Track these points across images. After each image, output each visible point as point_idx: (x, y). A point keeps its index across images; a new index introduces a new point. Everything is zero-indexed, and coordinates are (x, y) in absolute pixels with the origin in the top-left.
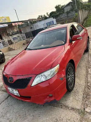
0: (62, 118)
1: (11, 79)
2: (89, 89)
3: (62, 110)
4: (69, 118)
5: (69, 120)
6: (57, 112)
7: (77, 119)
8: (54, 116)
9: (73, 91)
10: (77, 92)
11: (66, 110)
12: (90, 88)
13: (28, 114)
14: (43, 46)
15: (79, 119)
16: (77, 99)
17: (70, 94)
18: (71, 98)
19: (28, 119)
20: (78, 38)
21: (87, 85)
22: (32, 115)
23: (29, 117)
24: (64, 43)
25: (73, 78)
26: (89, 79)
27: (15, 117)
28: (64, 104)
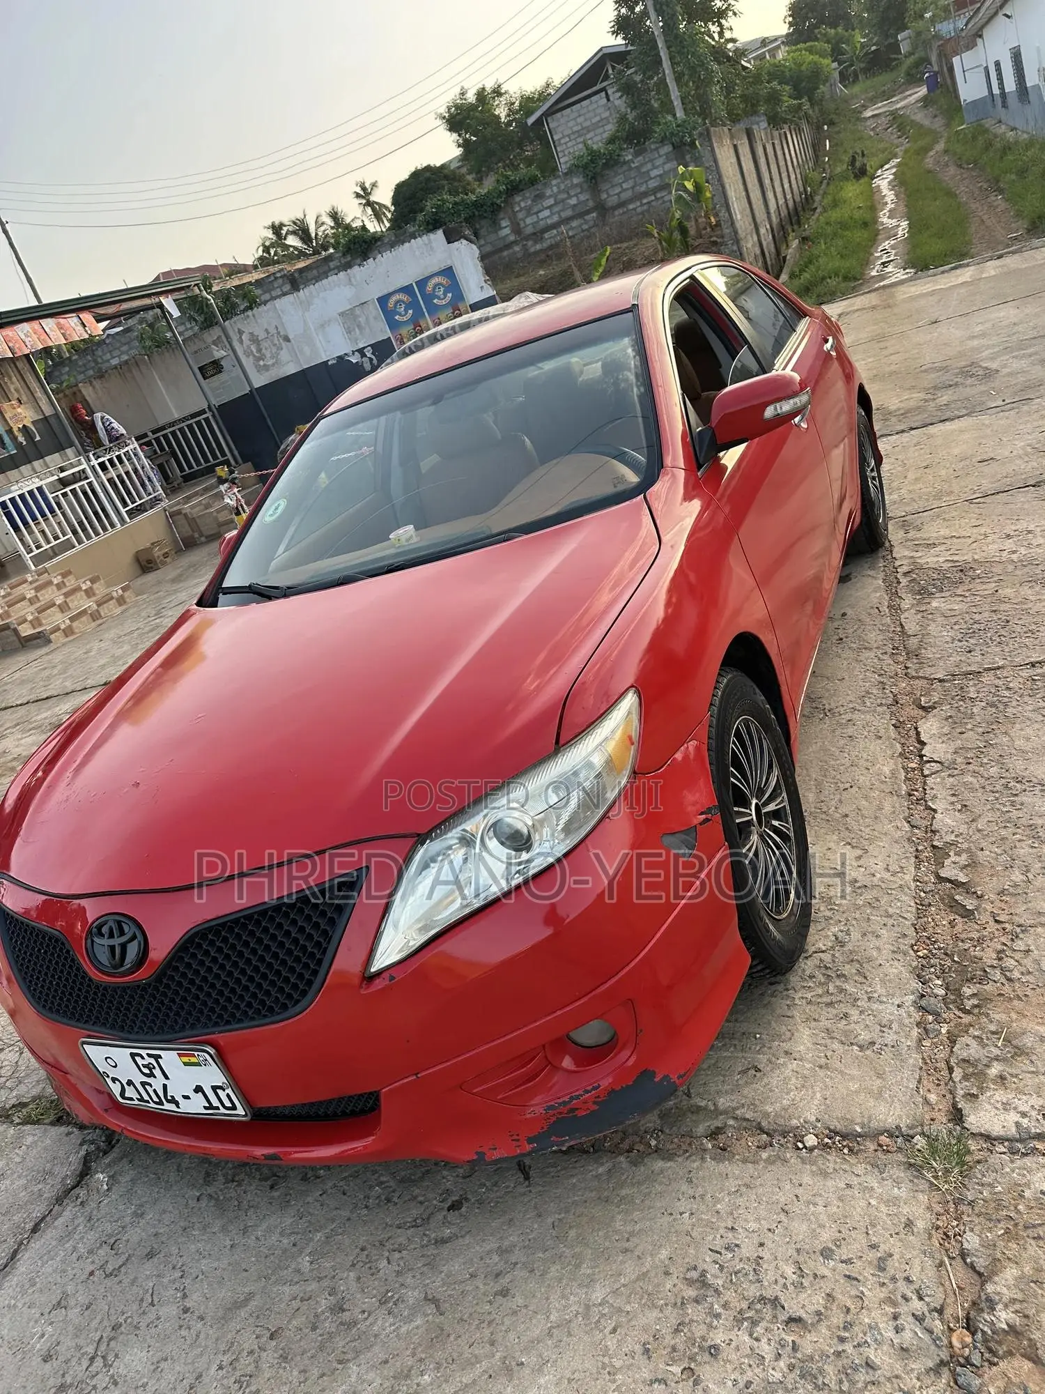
0: (748, 1250)
1: (117, 941)
2: (967, 914)
3: (733, 1169)
4: (826, 1236)
5: (826, 1253)
6: (683, 1205)
7: (909, 1224)
8: (664, 1254)
9: (807, 966)
10: (848, 970)
11: (769, 1161)
12: (970, 904)
13: (370, 1302)
14: (405, 536)
15: (920, 1225)
16: (864, 1036)
17: (781, 1005)
18: (804, 1040)
19: (378, 1353)
20: (769, 412)
21: (941, 879)
22: (412, 1296)
23: (383, 1324)
24: (633, 478)
25: (788, 829)
26: (949, 821)
27: (221, 1368)
28: (738, 1112)
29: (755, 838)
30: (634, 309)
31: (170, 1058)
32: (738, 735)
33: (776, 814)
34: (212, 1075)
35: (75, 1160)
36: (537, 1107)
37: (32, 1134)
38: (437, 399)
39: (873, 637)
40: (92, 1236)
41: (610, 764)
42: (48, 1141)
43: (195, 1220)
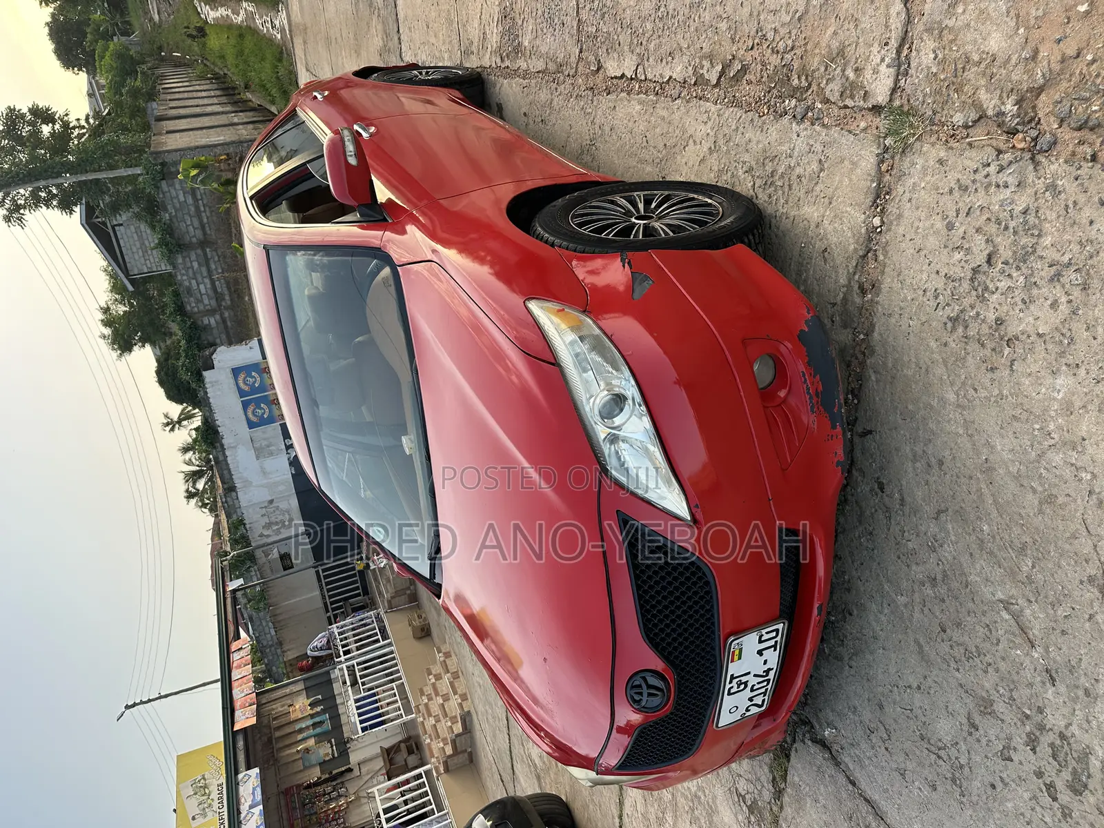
0: (940, 283)
1: (645, 691)
2: (744, 69)
3: (887, 282)
4: (940, 225)
5: (950, 227)
6: (904, 322)
7: (941, 162)
8: (933, 344)
9: (762, 198)
10: (769, 168)
11: (886, 254)
12: (737, 66)
13: (933, 559)
14: (408, 443)
15: (942, 154)
16: (815, 166)
17: (785, 224)
18: (811, 211)
19: (965, 559)
21: (718, 84)
22: (933, 528)
23: (947, 552)
24: (387, 271)
25: (662, 195)
26: (679, 68)
27: (958, 670)
28: (851, 271)
29: (657, 225)
30: (267, 249)
31: (734, 668)
32: (580, 225)
33: (648, 202)
34: (750, 642)
35: (814, 749)
36: (810, 419)
37: (793, 777)
38: (315, 403)
39: (544, 96)
40: (864, 745)
41: (574, 329)
42: (799, 766)
43: (864, 672)
